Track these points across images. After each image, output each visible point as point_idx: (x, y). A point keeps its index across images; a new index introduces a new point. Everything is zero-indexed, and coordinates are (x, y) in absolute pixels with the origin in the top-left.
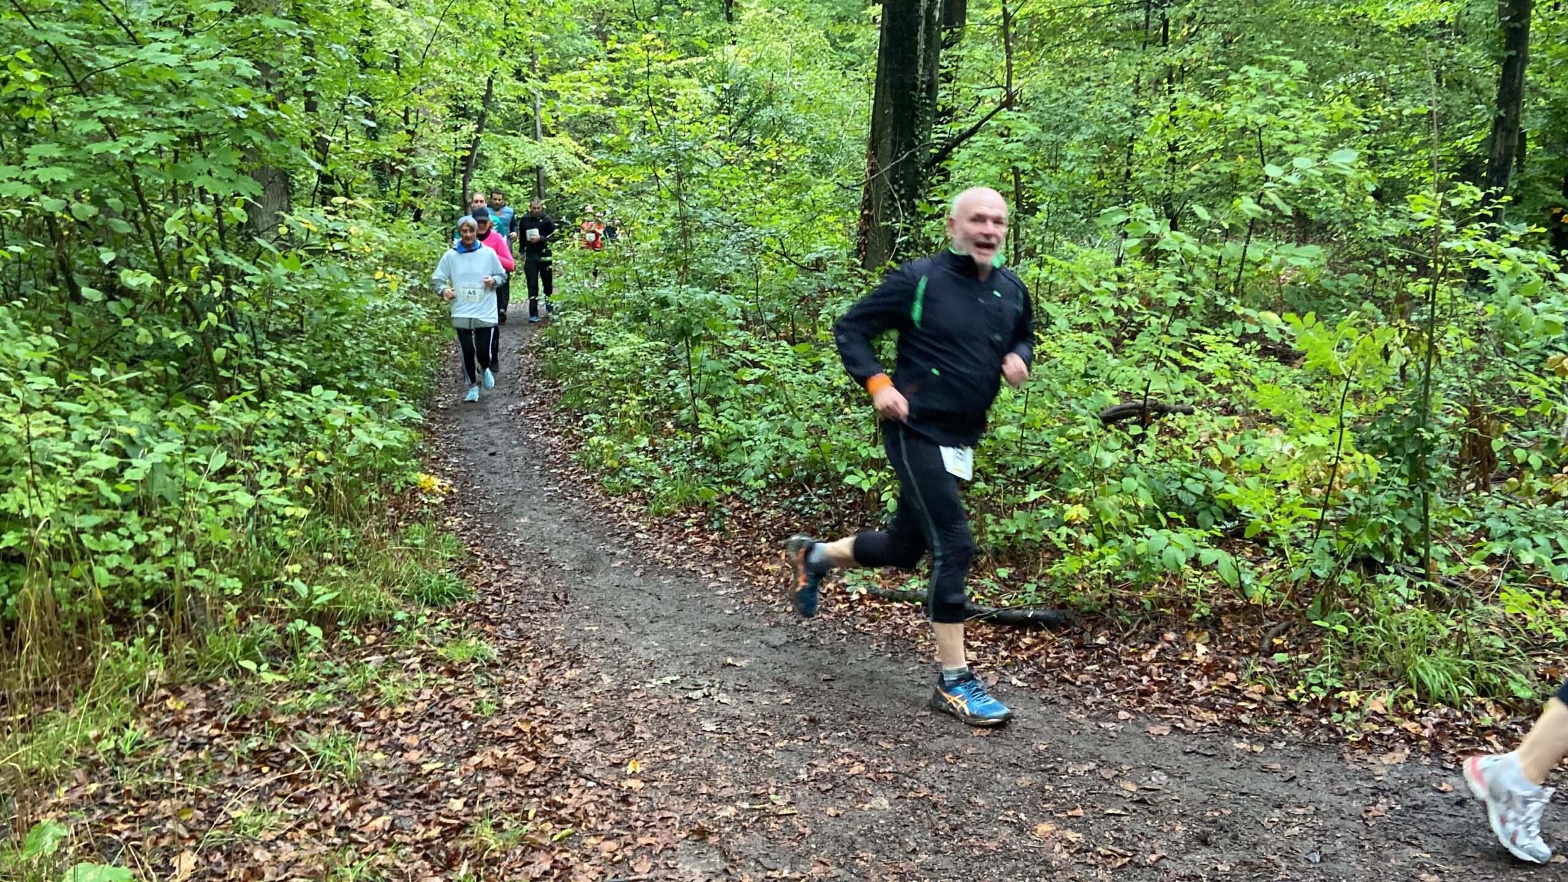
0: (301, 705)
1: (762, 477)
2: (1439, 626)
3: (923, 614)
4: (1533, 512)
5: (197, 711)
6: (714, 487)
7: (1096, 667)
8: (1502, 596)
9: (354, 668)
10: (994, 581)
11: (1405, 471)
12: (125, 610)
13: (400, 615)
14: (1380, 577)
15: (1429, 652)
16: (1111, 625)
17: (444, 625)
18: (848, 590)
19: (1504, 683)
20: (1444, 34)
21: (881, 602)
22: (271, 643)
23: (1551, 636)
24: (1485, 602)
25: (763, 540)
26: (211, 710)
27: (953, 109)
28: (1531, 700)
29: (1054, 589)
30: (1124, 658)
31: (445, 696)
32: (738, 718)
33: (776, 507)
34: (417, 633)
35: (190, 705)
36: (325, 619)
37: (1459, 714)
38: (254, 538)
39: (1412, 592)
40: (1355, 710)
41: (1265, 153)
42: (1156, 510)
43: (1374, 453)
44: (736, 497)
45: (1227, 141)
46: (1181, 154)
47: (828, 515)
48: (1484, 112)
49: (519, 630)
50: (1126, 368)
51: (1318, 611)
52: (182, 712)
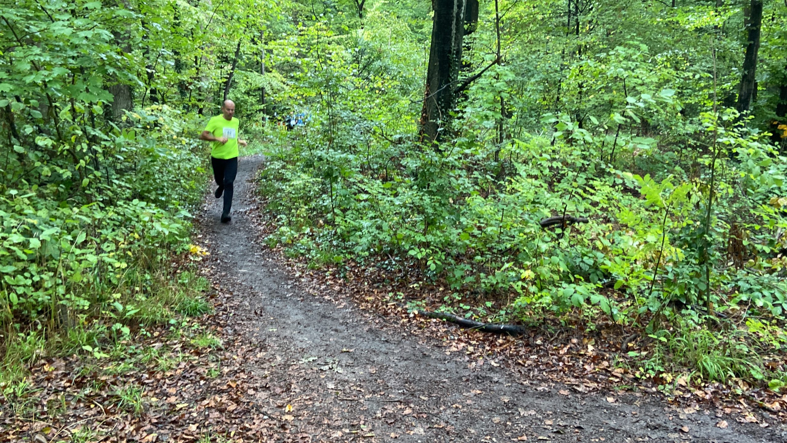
0: (116, 370)
1: (367, 250)
2: (714, 339)
3: (447, 326)
4: (762, 278)
5: (60, 372)
6: (342, 256)
7: (536, 357)
8: (747, 323)
9: (145, 351)
10: (484, 309)
11: (697, 256)
12: (27, 316)
13: (173, 321)
14: (683, 311)
15: (709, 353)
16: (544, 334)
17: (196, 327)
18: (408, 311)
19: (748, 370)
20: (716, 33)
21: (425, 319)
22: (103, 335)
23: (772, 345)
24: (738, 326)
25: (366, 283)
26: (68, 372)
27: (470, 64)
28: (762, 380)
29: (515, 314)
30: (550, 352)
31: (192, 367)
32: (347, 381)
33: (373, 266)
34: (181, 332)
35: (56, 369)
36: (133, 323)
37: (724, 387)
38: (98, 279)
39: (700, 320)
40: (670, 383)
41: (627, 91)
42: (568, 273)
43: (681, 247)
44: (353, 260)
45: (608, 83)
46: (584, 90)
47: (400, 271)
48: (737, 72)
49: (235, 330)
50: (554, 199)
51: (652, 329)
52: (51, 373)
